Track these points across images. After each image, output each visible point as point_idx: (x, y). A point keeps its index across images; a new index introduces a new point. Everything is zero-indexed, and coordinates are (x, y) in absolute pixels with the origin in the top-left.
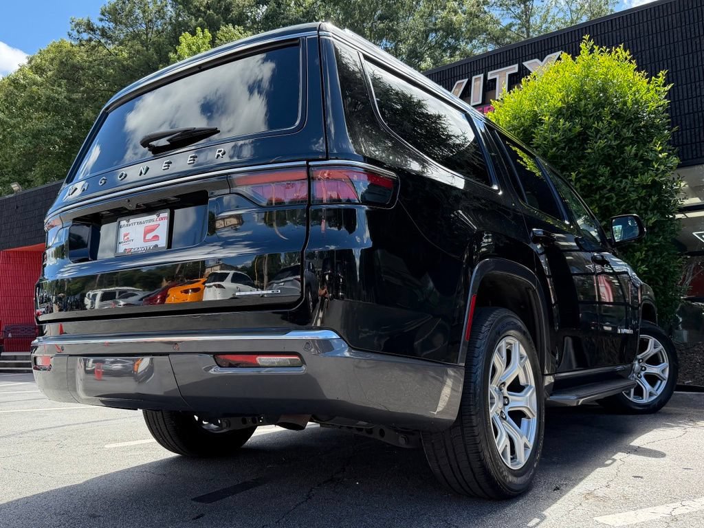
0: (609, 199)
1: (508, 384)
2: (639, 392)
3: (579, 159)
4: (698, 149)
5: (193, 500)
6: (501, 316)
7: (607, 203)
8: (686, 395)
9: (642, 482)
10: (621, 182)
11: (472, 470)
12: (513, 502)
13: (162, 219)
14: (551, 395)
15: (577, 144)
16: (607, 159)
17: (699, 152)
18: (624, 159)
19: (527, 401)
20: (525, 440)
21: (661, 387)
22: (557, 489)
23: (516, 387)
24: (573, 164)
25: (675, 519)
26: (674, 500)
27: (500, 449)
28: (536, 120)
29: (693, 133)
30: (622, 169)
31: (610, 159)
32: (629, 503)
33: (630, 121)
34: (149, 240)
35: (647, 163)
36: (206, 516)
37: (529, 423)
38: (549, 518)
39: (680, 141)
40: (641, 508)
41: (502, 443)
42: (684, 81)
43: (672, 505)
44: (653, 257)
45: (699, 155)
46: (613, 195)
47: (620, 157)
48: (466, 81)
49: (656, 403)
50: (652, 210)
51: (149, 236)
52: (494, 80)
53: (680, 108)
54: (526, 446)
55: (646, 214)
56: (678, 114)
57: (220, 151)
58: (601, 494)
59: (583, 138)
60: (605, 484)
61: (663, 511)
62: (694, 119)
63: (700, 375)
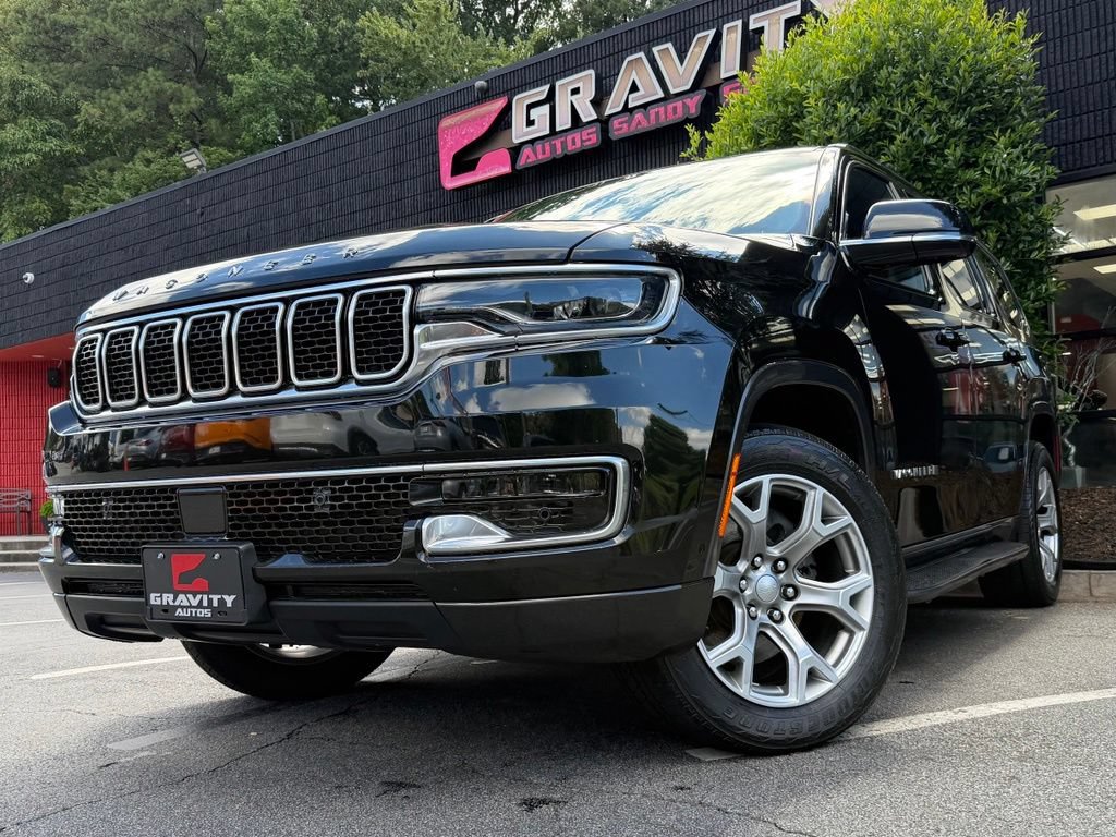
4: (1108, 147)
17: (1108, 153)
29: (1099, 118)
42: (1087, 23)
45: (1108, 159)
48: (712, 32)
52: (760, 30)
62: (1101, 92)
63: (1075, 542)
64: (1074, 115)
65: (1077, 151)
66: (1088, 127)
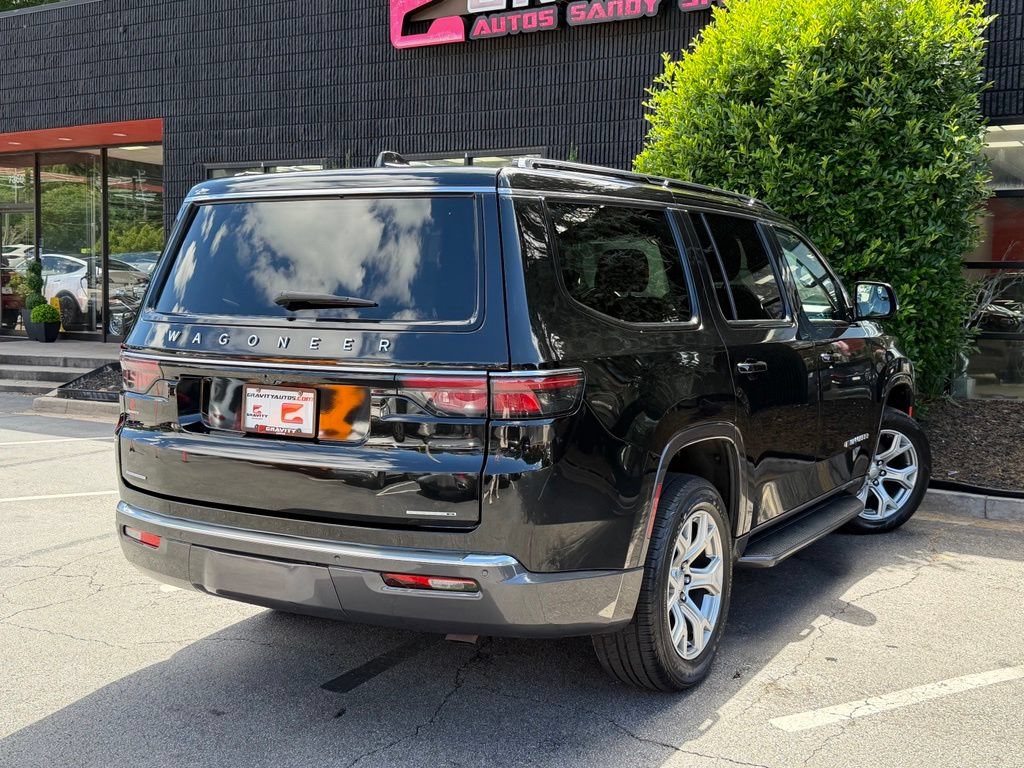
0: (873, 199)
1: (691, 561)
2: (872, 503)
3: (837, 132)
5: (323, 687)
6: (689, 491)
7: (870, 206)
8: (944, 495)
9: (834, 667)
10: (894, 173)
11: (644, 667)
12: (686, 695)
13: (306, 399)
14: (743, 556)
15: (836, 106)
16: (878, 137)
18: (903, 138)
19: (713, 577)
20: (705, 622)
21: (903, 497)
22: (738, 675)
23: (702, 562)
24: (827, 140)
25: (853, 723)
26: (860, 696)
27: (676, 643)
28: (778, 63)
30: (900, 151)
31: (883, 135)
32: (812, 699)
33: (921, 75)
34: (288, 421)
35: (938, 146)
36: (348, 713)
37: (712, 600)
38: (723, 718)
39: (1003, 82)
40: (822, 707)
41: (678, 634)
43: (855, 704)
44: (928, 288)
46: (880, 195)
47: (898, 134)
49: (894, 519)
50: (935, 220)
51: (289, 416)
53: (1009, 28)
54: (706, 629)
55: (926, 225)
56: (1005, 38)
57: (383, 343)
58: (783, 686)
59: (848, 99)
60: (792, 669)
61: (844, 710)
63: (972, 462)
64: (1001, 66)
65: (1001, 99)
66: (1013, 79)
